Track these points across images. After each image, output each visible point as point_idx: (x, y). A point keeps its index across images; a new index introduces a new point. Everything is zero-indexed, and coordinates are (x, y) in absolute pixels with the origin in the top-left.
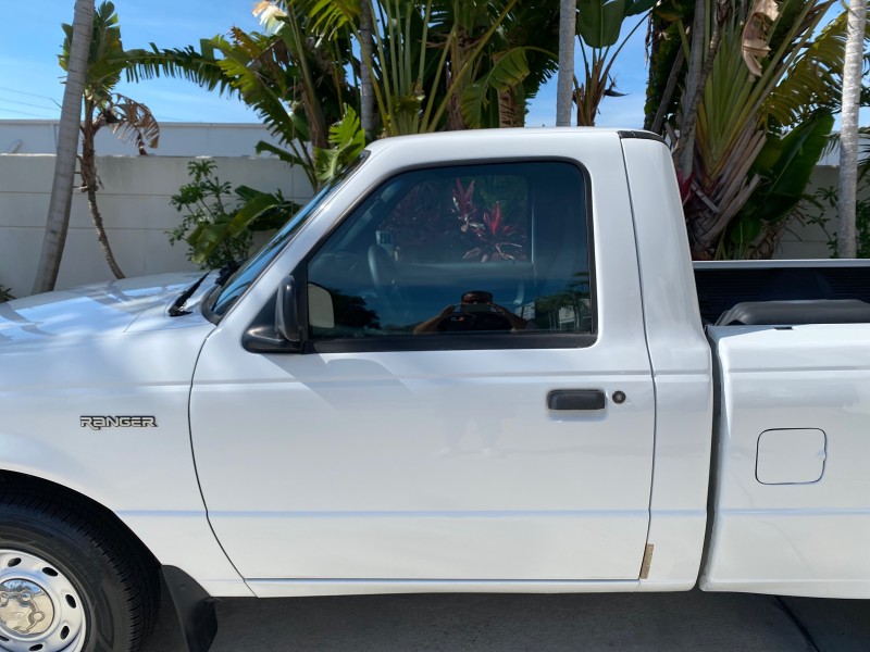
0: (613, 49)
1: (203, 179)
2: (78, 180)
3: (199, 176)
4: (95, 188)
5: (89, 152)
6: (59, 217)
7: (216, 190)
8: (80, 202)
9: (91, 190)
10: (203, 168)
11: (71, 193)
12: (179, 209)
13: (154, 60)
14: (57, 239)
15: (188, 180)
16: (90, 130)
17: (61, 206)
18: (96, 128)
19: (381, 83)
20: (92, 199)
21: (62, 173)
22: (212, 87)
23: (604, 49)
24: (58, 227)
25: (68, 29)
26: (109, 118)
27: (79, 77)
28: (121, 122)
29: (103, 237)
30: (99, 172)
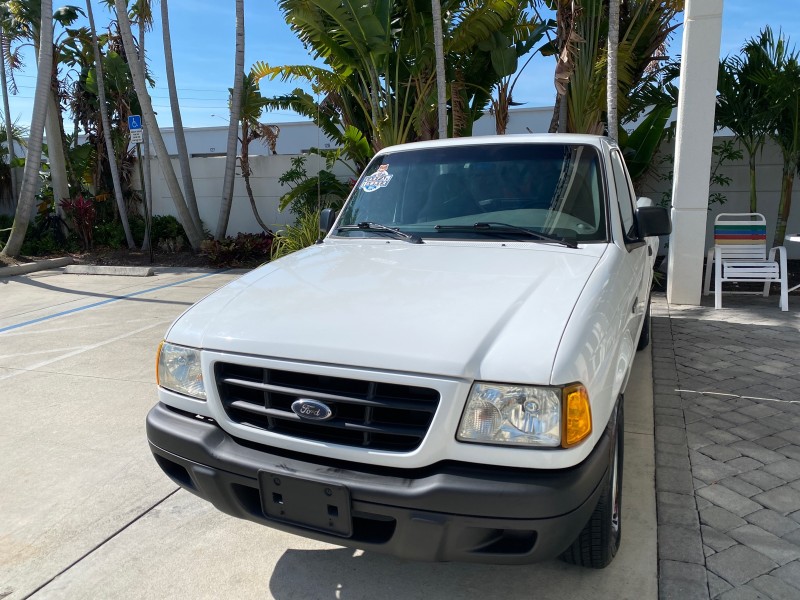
0: (514, 76)
1: (298, 168)
2: (239, 170)
3: (297, 166)
4: (249, 175)
5: (245, 155)
6: (228, 191)
8: (240, 182)
9: (246, 175)
11: (234, 177)
12: (283, 184)
14: (227, 202)
16: (246, 142)
17: (229, 185)
18: (249, 141)
20: (247, 181)
21: (230, 167)
23: (507, 77)
24: (228, 196)
25: (231, 90)
26: (256, 135)
27: (237, 116)
28: (262, 137)
29: (252, 201)
30: (251, 165)
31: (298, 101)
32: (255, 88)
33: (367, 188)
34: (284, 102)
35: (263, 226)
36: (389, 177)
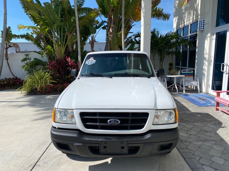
0: (95, 34)
1: (27, 57)
2: (4, 57)
3: (27, 56)
4: (8, 59)
5: (7, 52)
6: (1, 64)
7: (29, 59)
8: (5, 62)
9: (7, 59)
10: (27, 55)
11: (3, 60)
12: (22, 62)
13: (18, 37)
15: (25, 57)
16: (7, 49)
17: (1, 62)
18: (8, 48)
19: (56, 41)
20: (7, 61)
21: (1, 56)
22: (29, 41)
23: (94, 34)
24: (1, 66)
25: (2, 31)
26: (10, 46)
27: (4, 40)
28: (12, 47)
29: (9, 68)
30: (9, 56)
31: (27, 37)
32: (11, 31)
33: (88, 63)
34: (22, 36)
35: (13, 75)
36: (95, 61)
